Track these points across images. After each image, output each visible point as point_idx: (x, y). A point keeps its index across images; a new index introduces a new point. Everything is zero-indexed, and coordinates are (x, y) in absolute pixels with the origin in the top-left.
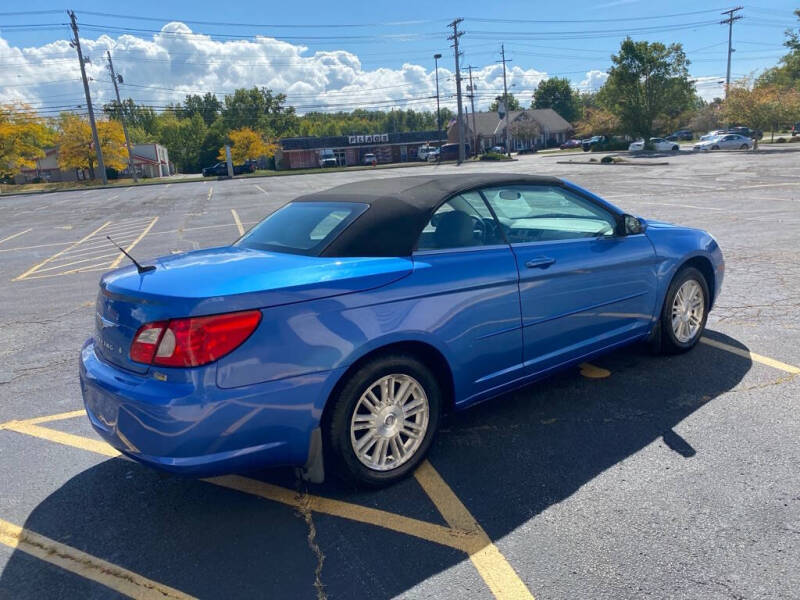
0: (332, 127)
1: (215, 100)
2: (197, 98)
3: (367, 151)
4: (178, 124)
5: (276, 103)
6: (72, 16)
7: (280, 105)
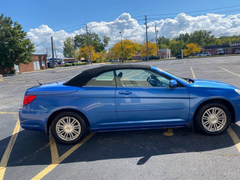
0: (228, 41)
1: (188, 35)
2: (183, 35)
3: (237, 49)
4: (176, 43)
5: (208, 34)
6: (146, 17)
7: (209, 35)
